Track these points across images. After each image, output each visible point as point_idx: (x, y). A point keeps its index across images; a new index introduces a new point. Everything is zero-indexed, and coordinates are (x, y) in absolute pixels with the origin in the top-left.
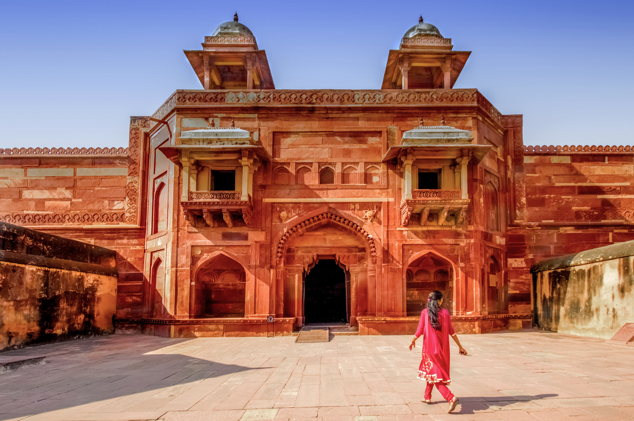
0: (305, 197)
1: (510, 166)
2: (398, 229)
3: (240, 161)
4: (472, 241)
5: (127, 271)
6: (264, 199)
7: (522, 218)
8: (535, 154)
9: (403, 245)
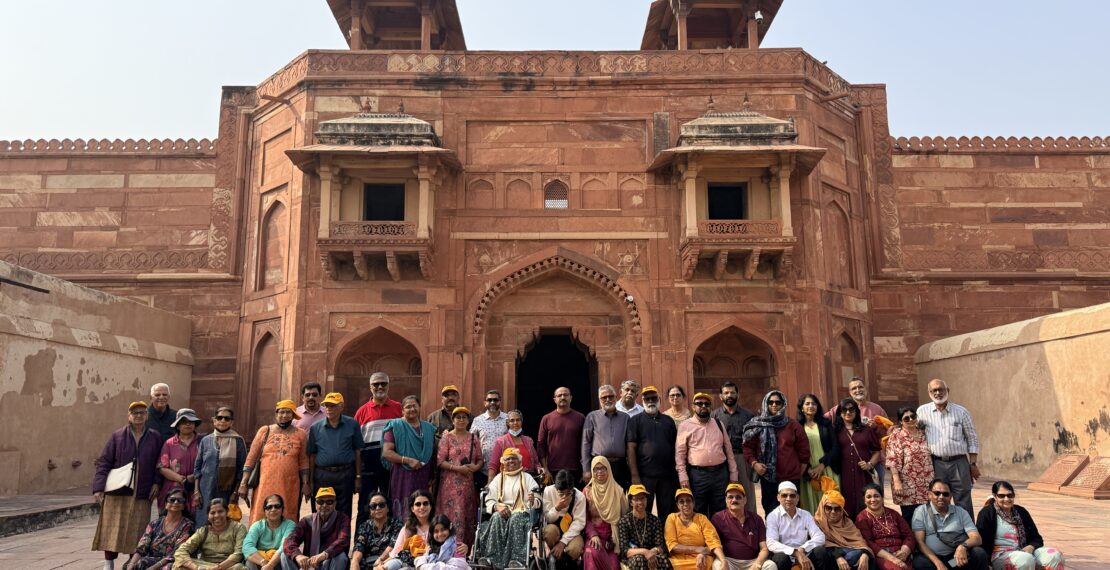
0: (520, 231)
1: (868, 172)
2: (677, 285)
3: (415, 172)
4: (805, 307)
5: (208, 355)
6: (452, 234)
7: (894, 265)
8: (911, 152)
9: (686, 313)
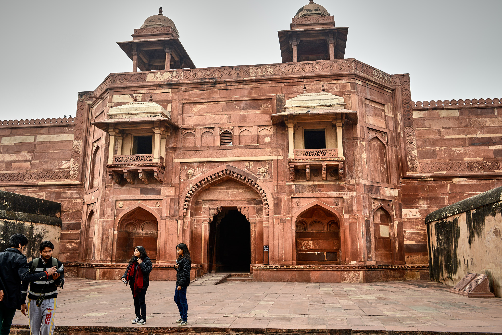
0: (207, 157)
1: (399, 121)
2: (287, 184)
3: (153, 130)
5: (69, 221)
6: (174, 160)
7: (414, 170)
8: (423, 109)
9: (292, 198)
